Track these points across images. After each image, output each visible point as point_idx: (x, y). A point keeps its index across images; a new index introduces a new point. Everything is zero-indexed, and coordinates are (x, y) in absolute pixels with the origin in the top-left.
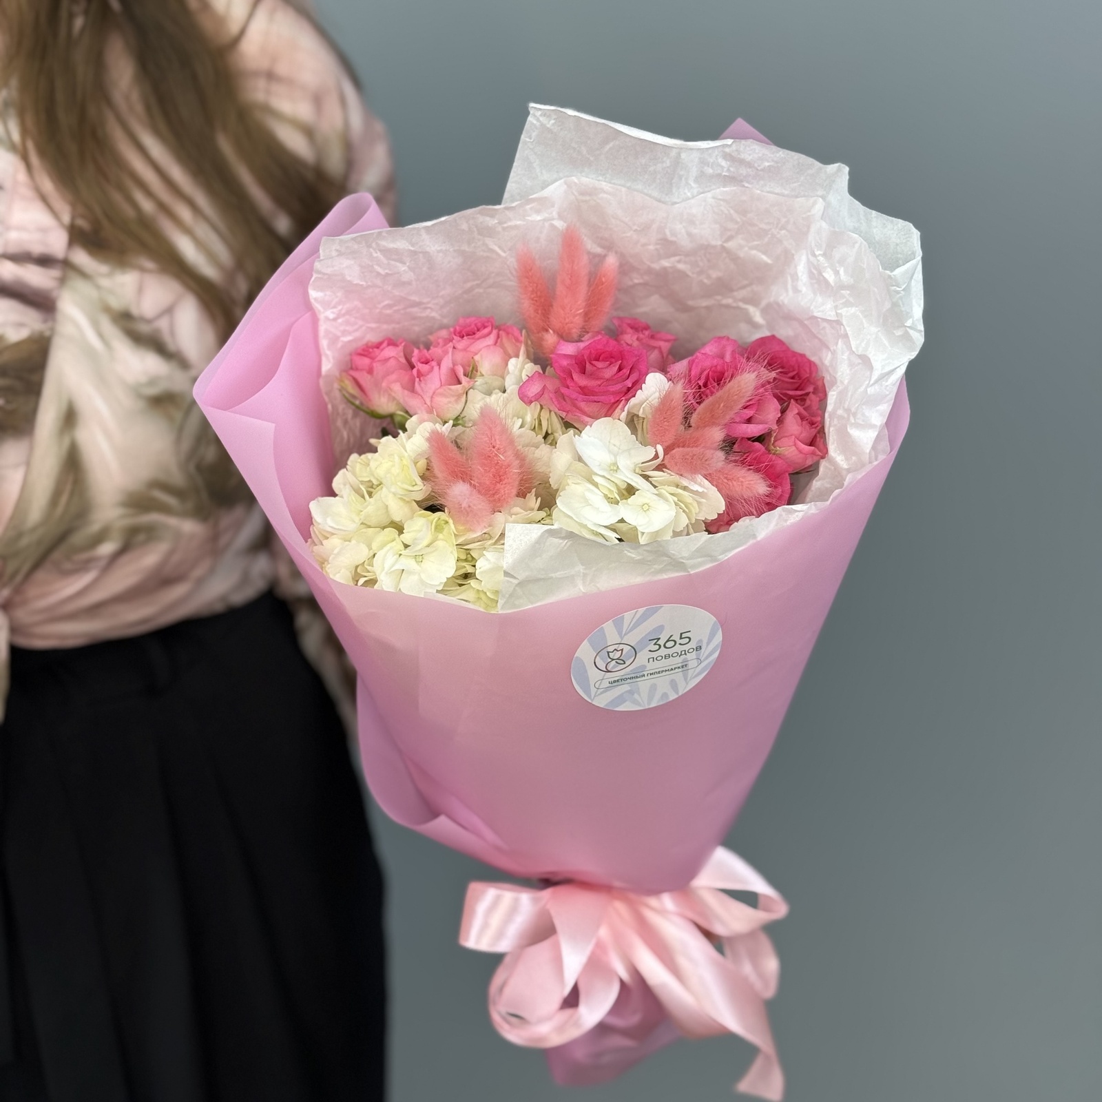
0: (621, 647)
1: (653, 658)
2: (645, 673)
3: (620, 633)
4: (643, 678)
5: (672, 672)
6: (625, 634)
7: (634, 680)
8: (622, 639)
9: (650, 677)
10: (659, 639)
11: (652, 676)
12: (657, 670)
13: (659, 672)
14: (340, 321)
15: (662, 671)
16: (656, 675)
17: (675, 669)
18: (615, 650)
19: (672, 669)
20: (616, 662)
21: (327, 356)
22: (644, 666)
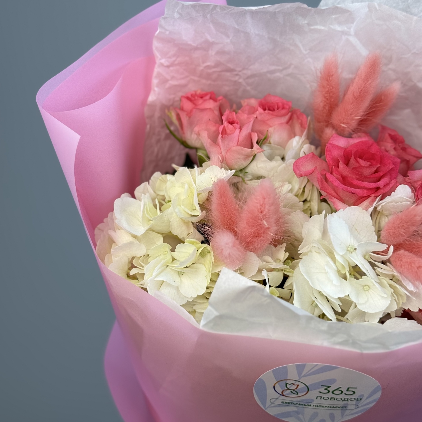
0: (297, 383)
1: (321, 397)
2: (312, 405)
3: (299, 374)
4: (309, 407)
5: (333, 409)
6: (304, 376)
7: (302, 406)
8: (300, 378)
9: (315, 407)
10: (330, 387)
11: (317, 408)
12: (322, 405)
13: (323, 407)
14: (171, 68)
15: (325, 407)
16: (320, 408)
17: (336, 407)
18: (293, 383)
19: (334, 407)
20: (291, 392)
21: (154, 91)
22: (312, 400)
